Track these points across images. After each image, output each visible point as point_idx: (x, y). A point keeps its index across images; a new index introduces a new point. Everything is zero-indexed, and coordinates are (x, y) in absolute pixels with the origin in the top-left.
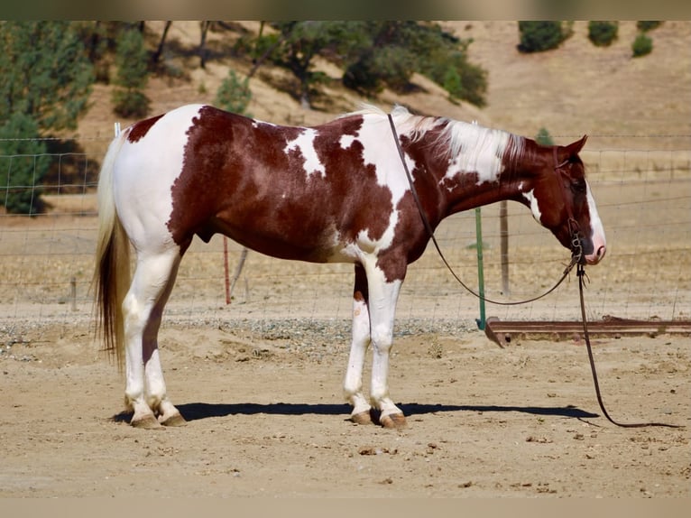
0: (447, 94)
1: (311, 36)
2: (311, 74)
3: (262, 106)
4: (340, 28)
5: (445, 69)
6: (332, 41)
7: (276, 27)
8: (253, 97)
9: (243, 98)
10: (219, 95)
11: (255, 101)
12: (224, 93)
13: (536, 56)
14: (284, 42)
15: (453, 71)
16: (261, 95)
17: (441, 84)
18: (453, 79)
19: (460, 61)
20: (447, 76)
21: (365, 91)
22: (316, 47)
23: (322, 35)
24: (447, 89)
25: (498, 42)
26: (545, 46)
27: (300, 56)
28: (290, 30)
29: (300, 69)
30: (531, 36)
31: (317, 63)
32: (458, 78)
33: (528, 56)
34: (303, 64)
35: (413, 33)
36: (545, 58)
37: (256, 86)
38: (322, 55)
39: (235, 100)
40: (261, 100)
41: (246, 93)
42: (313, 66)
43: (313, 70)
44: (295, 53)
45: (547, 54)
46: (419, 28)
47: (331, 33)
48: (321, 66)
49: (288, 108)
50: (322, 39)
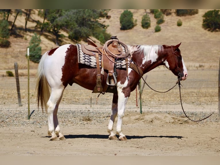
0: (100, 42)
1: (60, 23)
2: (59, 35)
3: (44, 44)
4: (69, 21)
5: (99, 34)
6: (66, 25)
7: (48, 20)
8: (42, 42)
9: (39, 42)
10: (31, 41)
11: (42, 43)
12: (33, 40)
13: (125, 31)
14: (51, 25)
15: (102, 35)
16: (44, 41)
17: (98, 39)
18: (102, 37)
19: (104, 32)
20: (100, 36)
21: (75, 41)
22: (61, 27)
23: (63, 23)
24: (100, 41)
25: (113, 26)
26: (128, 28)
27: (56, 29)
28: (53, 21)
29: (56, 33)
30: (124, 25)
31: (61, 32)
32: (103, 37)
33: (123, 31)
34: (57, 32)
35: (91, 23)
36: (128, 32)
37: (42, 38)
38: (62, 29)
39: (36, 42)
40: (44, 43)
41: (40, 40)
42: (60, 32)
43: (60, 34)
44: (54, 28)
45: (128, 30)
46: (92, 22)
47: (66, 22)
48: (62, 33)
49: (52, 45)
50: (63, 24)
